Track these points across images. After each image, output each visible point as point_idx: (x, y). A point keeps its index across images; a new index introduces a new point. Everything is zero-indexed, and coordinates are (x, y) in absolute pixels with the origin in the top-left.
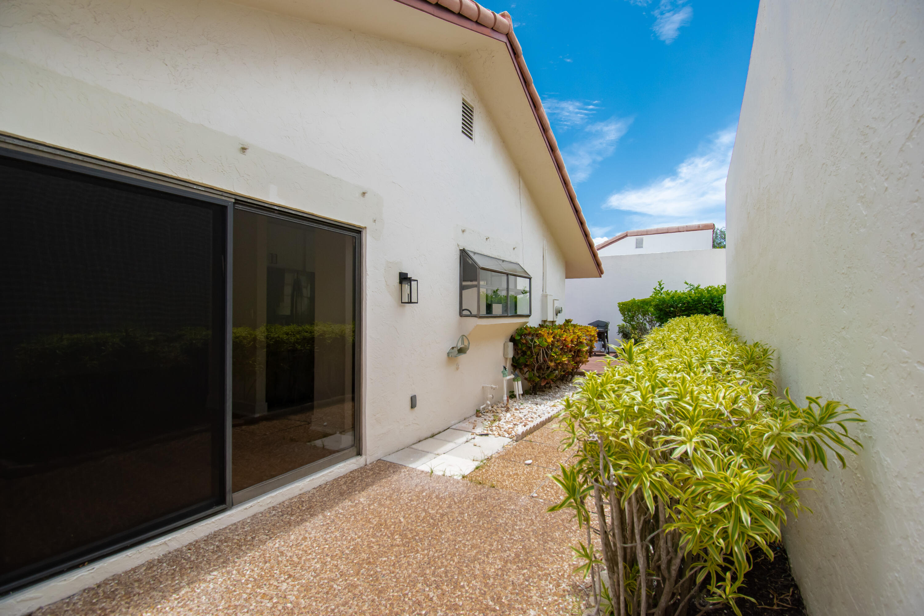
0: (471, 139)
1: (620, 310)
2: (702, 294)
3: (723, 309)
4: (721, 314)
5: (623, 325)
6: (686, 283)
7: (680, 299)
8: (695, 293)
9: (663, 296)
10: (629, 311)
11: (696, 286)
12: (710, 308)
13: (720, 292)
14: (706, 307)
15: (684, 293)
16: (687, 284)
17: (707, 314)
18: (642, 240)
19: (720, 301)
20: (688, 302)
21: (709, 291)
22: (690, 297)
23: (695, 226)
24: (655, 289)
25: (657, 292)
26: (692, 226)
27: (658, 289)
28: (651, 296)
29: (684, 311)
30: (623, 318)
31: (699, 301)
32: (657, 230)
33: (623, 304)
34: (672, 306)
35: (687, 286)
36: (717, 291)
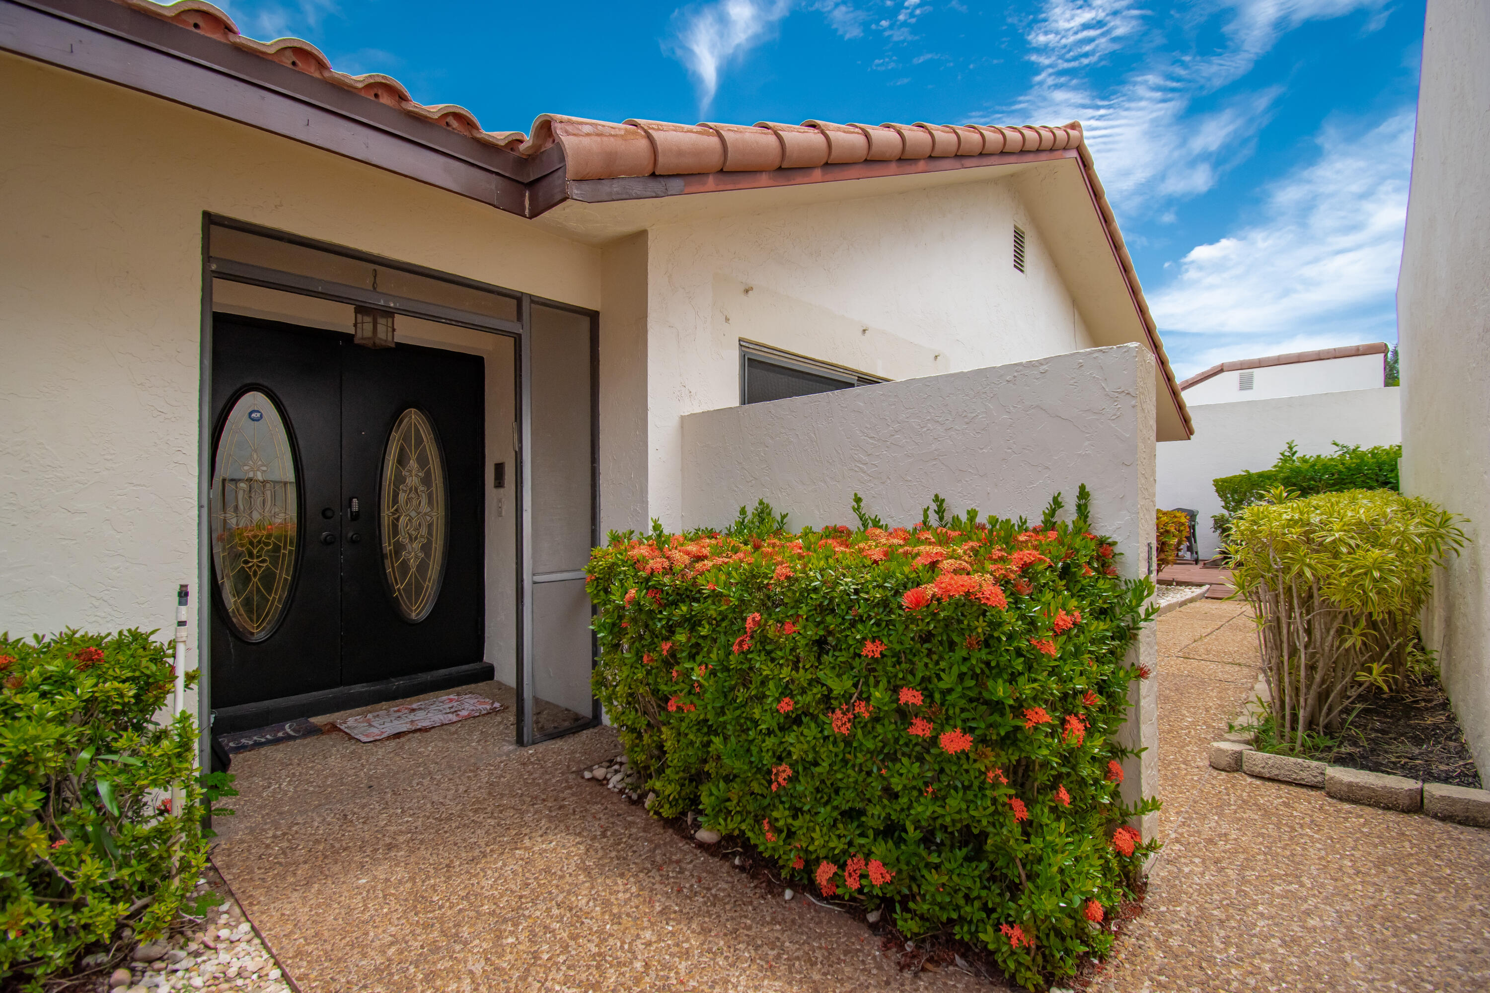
0: (1022, 271)
1: (1217, 491)
2: (1362, 460)
3: (1397, 482)
4: (1395, 488)
5: (1223, 516)
6: (1335, 444)
7: (1326, 468)
8: (1351, 458)
9: (1297, 464)
10: (1235, 491)
11: (1352, 447)
12: (1377, 481)
13: (1392, 455)
14: (1370, 478)
15: (1332, 459)
16: (1337, 445)
17: (1371, 488)
18: (1252, 375)
19: (1394, 469)
20: (1340, 472)
21: (1374, 455)
22: (1343, 464)
23: (1350, 349)
24: (1282, 454)
25: (1285, 459)
26: (1346, 349)
27: (1287, 454)
28: (1275, 466)
29: (1333, 485)
30: (1223, 504)
31: (1358, 469)
32: (1279, 358)
33: (1224, 481)
34: (1312, 479)
35: (1337, 449)
36: (1388, 453)
